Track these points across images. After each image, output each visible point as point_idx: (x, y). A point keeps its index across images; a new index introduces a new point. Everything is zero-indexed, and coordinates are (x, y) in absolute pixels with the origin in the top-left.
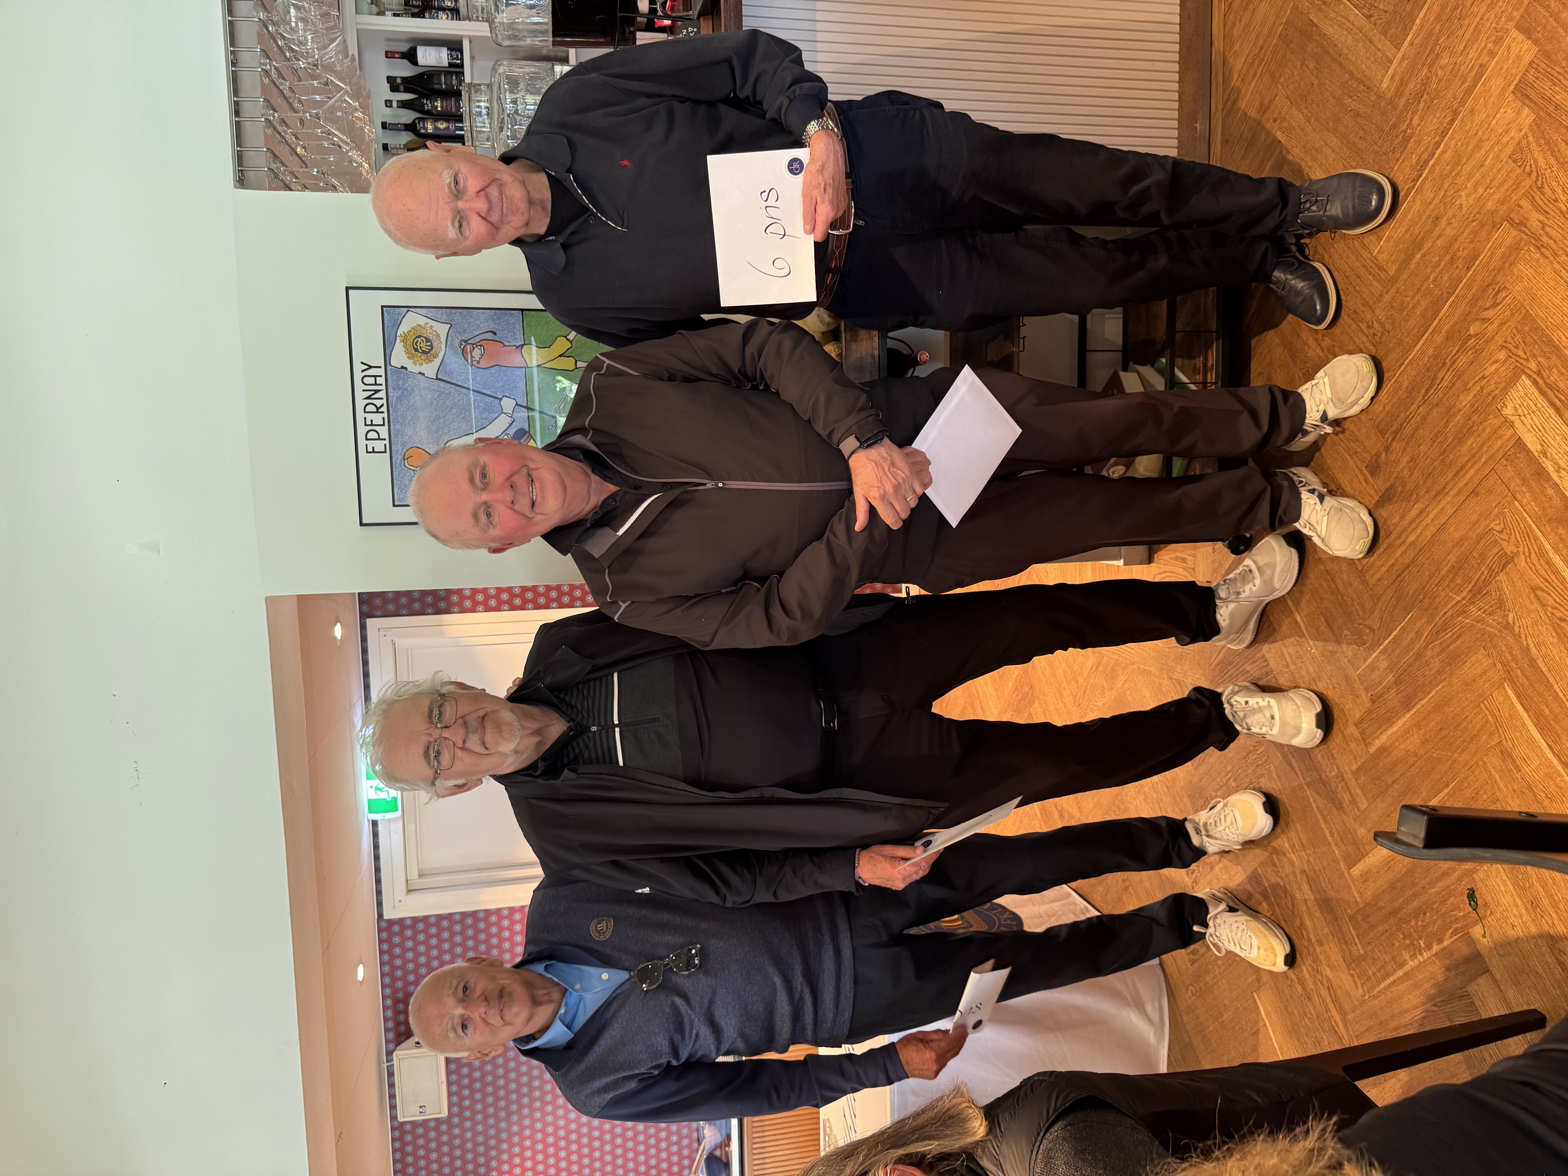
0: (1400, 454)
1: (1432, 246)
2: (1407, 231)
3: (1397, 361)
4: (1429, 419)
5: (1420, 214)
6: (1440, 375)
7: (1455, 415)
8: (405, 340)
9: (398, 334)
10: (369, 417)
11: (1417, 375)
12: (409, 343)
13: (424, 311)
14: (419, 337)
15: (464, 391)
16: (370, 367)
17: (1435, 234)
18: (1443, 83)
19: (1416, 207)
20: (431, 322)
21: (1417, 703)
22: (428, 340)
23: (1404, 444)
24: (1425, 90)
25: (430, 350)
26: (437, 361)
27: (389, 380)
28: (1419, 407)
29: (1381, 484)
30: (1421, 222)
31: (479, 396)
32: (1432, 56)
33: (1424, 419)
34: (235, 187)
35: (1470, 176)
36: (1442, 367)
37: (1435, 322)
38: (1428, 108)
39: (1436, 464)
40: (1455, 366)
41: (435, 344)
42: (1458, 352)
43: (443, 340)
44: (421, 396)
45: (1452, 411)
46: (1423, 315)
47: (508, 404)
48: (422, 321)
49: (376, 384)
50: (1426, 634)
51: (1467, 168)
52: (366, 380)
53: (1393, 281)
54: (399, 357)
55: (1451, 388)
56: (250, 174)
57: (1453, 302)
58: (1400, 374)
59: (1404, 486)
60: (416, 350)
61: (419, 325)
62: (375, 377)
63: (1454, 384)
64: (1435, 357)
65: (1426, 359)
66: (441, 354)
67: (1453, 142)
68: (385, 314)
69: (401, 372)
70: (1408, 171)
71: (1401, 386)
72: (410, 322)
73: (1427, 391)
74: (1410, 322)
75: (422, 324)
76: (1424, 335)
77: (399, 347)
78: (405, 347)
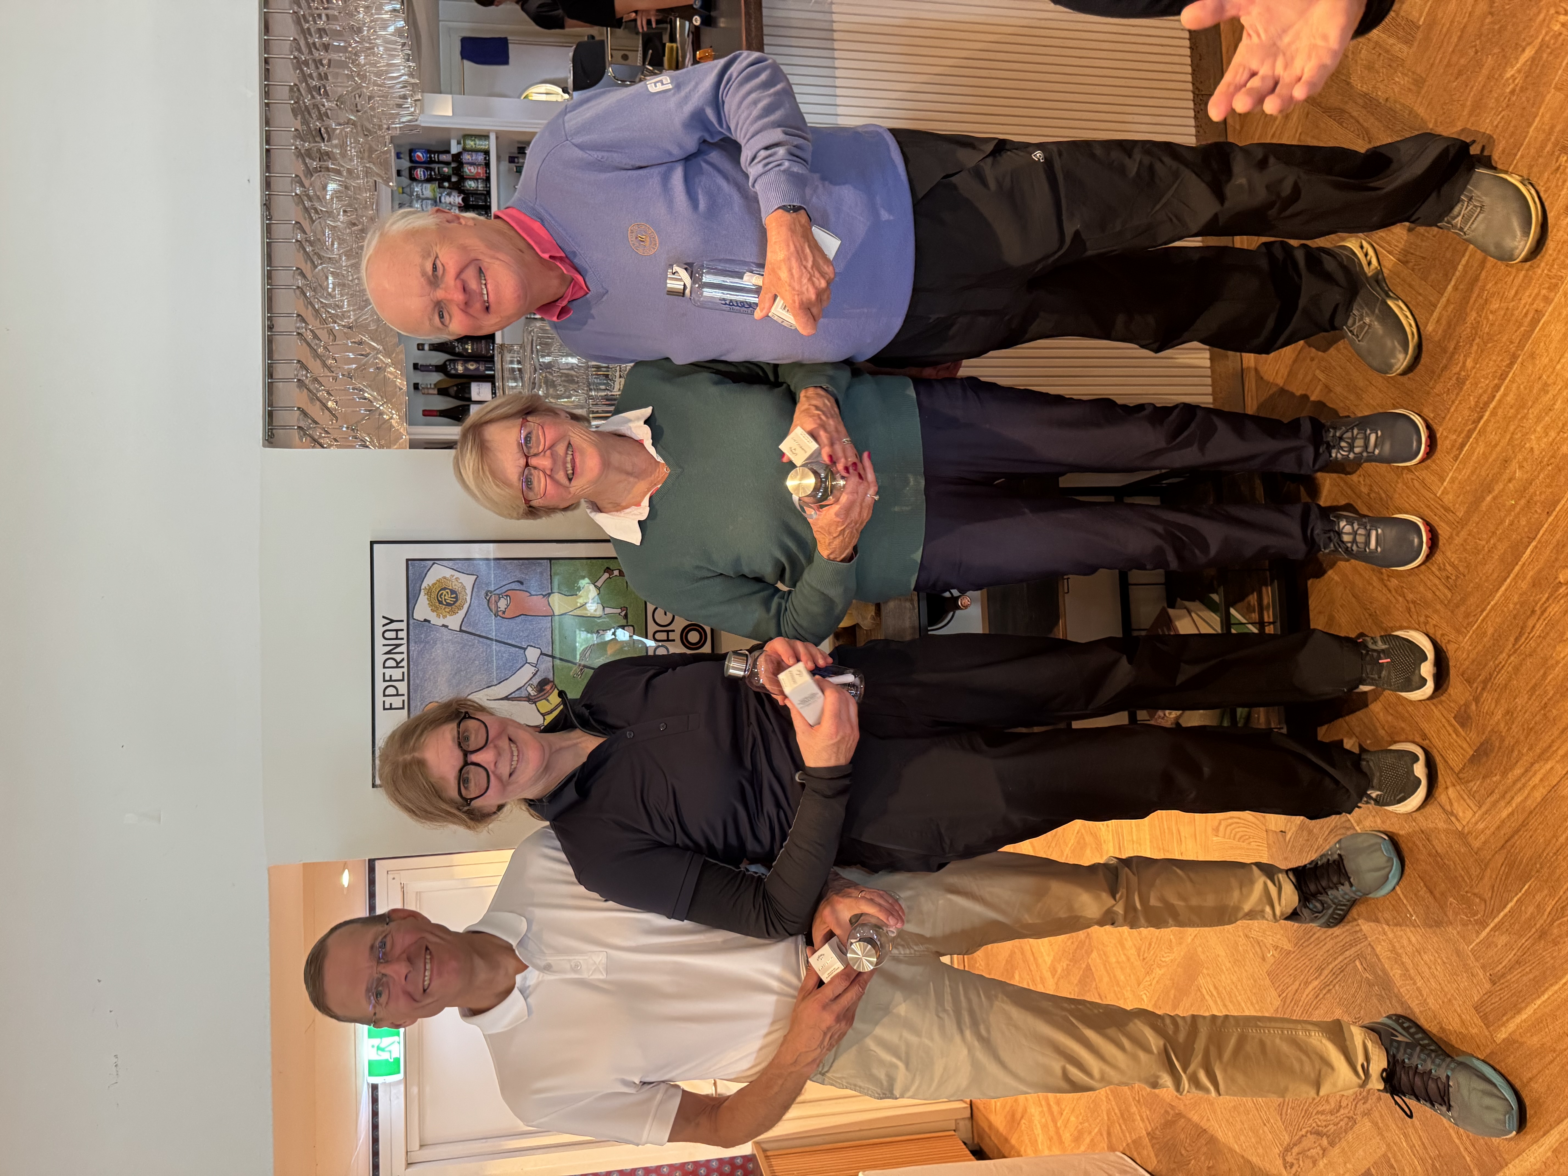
0: (1493, 705)
1: (1504, 489)
2: (1473, 473)
3: (1478, 606)
4: (1523, 670)
5: (1485, 456)
6: (1530, 623)
7: (1553, 667)
8: (429, 592)
9: (423, 587)
10: (388, 672)
11: (1504, 622)
12: (434, 595)
13: (450, 563)
14: (445, 589)
15: (489, 642)
16: (392, 621)
17: (1506, 477)
18: (1495, 328)
19: (1480, 449)
20: (457, 574)
21: (1547, 989)
22: (453, 592)
23: (1496, 695)
24: (1476, 334)
25: (455, 602)
26: (462, 613)
27: (411, 633)
28: (1509, 656)
29: (1474, 737)
30: (1487, 465)
31: (503, 648)
32: (1481, 301)
33: (1517, 669)
34: (264, 446)
35: (1539, 419)
36: (1531, 615)
37: (1517, 568)
38: (1482, 351)
39: (1537, 718)
40: (1546, 615)
41: (460, 596)
42: (1548, 599)
43: (469, 591)
44: (443, 649)
45: (1551, 662)
46: (1502, 560)
47: (532, 654)
48: (448, 573)
49: (397, 638)
50: (1549, 910)
51: (1533, 413)
52: (387, 635)
53: (1463, 523)
54: (423, 610)
55: (1544, 638)
56: (279, 433)
57: (1536, 547)
58: (1483, 620)
59: (1502, 740)
60: (440, 602)
61: (445, 578)
62: (397, 631)
63: (1548, 634)
64: (1522, 604)
65: (1511, 606)
66: (466, 606)
67: (1515, 385)
68: (410, 568)
69: (423, 626)
70: (1466, 412)
71: (1485, 633)
72: (436, 574)
73: (1517, 640)
74: (1487, 566)
75: (448, 576)
76: (1505, 580)
77: (423, 600)
78: (429, 600)
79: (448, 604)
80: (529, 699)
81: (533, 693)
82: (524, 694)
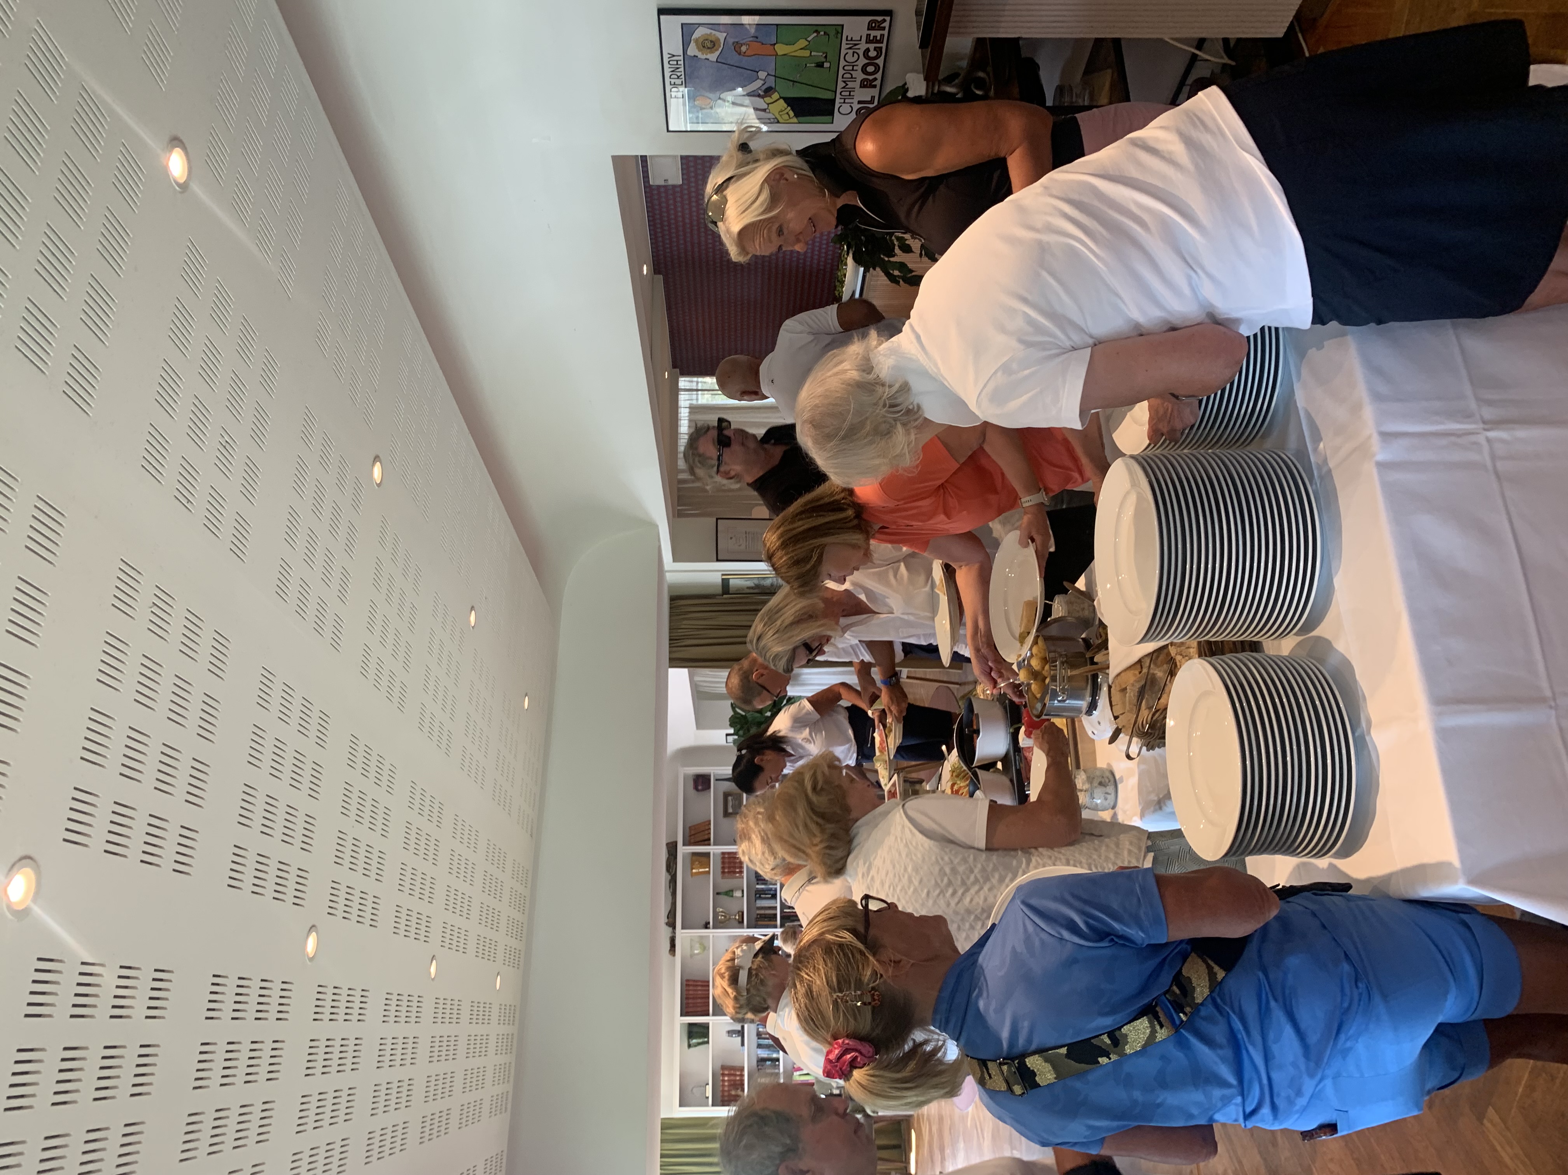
8: (697, 41)
9: (692, 39)
10: (673, 81)
12: (700, 43)
13: (710, 26)
14: (706, 40)
16: (674, 56)
20: (714, 32)
22: (711, 41)
25: (713, 47)
26: (718, 53)
27: (686, 61)
31: (744, 71)
41: (716, 44)
47: (762, 75)
48: (708, 31)
49: (677, 64)
52: (671, 63)
54: (692, 50)
60: (704, 47)
61: (706, 34)
62: (677, 61)
66: (720, 49)
68: (684, 30)
69: (694, 58)
72: (699, 33)
75: (709, 34)
77: (693, 44)
78: (697, 45)
79: (709, 48)
80: (759, 96)
81: (762, 93)
82: (756, 93)
